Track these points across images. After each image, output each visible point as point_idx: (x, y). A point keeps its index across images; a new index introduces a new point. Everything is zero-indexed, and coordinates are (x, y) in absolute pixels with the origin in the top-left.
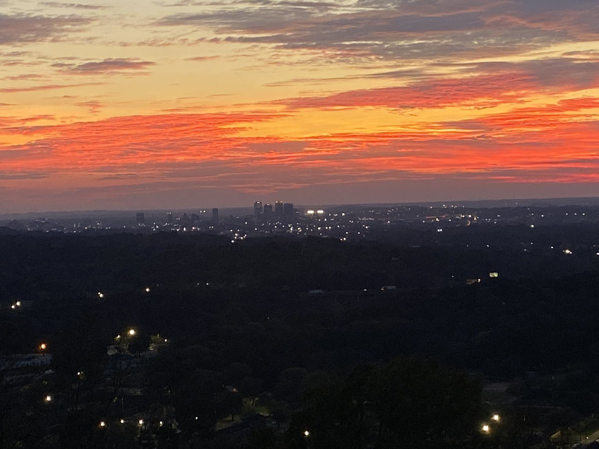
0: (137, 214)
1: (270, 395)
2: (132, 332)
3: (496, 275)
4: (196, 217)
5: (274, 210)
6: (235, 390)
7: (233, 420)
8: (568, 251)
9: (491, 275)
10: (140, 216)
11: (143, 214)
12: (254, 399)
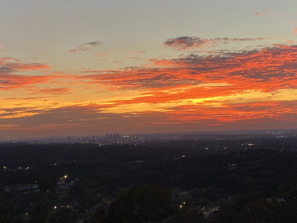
0: (68, 138)
1: (111, 197)
2: (66, 177)
3: (184, 156)
4: (87, 138)
5: (113, 135)
6: (99, 195)
7: (98, 205)
8: (207, 148)
9: (183, 156)
10: (69, 138)
11: (70, 138)
12: (106, 198)
